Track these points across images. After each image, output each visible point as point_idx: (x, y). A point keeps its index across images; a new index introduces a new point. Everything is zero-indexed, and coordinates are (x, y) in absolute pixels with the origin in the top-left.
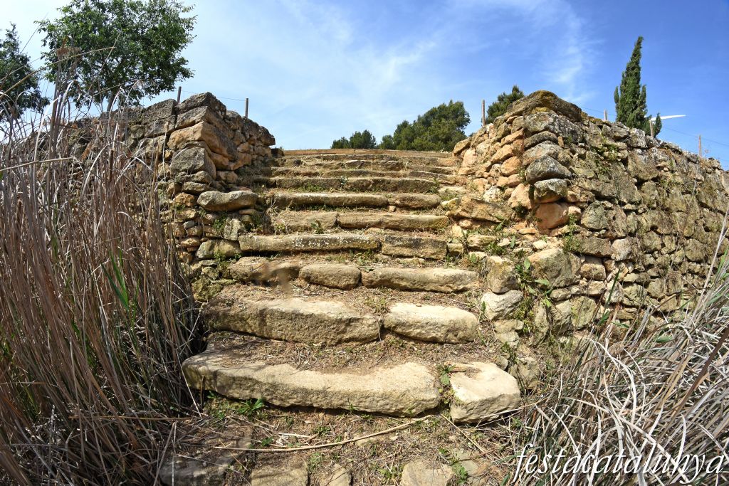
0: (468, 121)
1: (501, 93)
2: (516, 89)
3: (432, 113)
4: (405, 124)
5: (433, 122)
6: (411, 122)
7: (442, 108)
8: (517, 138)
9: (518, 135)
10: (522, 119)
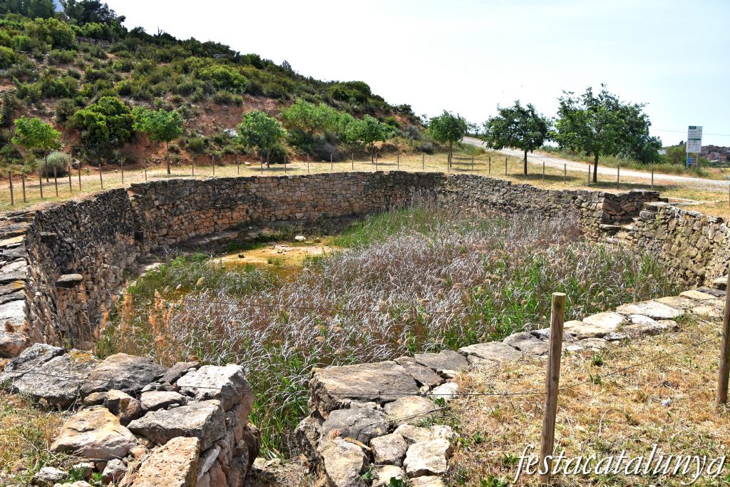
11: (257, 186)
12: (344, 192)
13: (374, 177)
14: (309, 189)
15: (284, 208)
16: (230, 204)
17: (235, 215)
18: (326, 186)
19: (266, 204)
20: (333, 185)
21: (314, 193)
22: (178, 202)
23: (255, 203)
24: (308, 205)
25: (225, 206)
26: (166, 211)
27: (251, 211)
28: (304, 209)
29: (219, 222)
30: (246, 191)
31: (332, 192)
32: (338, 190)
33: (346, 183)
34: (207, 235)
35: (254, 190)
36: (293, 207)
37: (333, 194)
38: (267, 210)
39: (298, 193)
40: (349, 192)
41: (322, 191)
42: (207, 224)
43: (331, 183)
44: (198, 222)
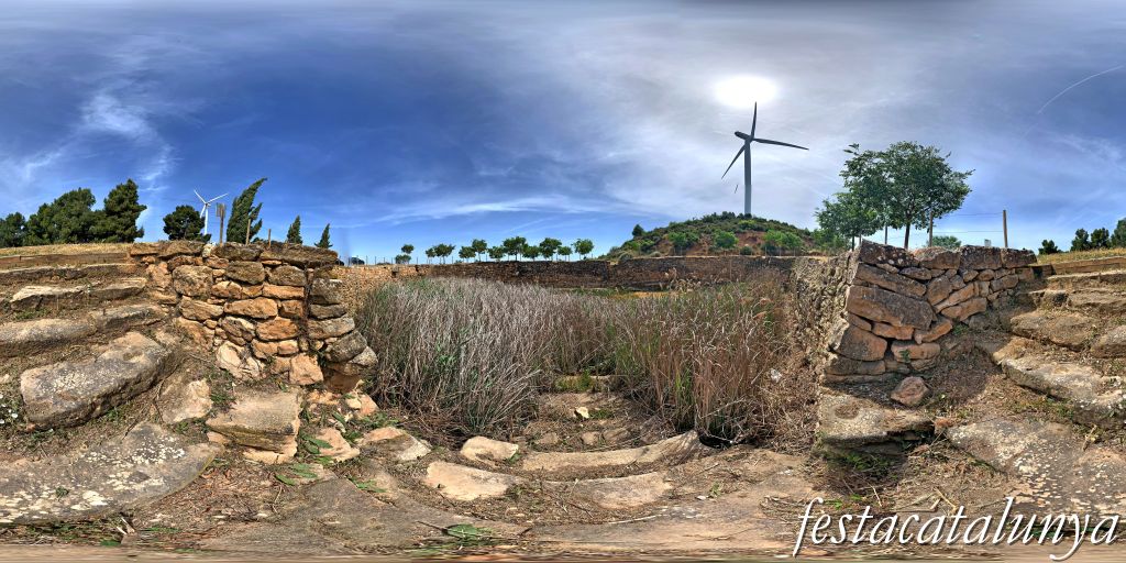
0: (94, 201)
1: (118, 184)
2: (130, 181)
3: (65, 197)
4: (45, 206)
5: (66, 203)
6: (49, 204)
7: (72, 193)
8: (299, 299)
9: (296, 294)
10: (307, 274)
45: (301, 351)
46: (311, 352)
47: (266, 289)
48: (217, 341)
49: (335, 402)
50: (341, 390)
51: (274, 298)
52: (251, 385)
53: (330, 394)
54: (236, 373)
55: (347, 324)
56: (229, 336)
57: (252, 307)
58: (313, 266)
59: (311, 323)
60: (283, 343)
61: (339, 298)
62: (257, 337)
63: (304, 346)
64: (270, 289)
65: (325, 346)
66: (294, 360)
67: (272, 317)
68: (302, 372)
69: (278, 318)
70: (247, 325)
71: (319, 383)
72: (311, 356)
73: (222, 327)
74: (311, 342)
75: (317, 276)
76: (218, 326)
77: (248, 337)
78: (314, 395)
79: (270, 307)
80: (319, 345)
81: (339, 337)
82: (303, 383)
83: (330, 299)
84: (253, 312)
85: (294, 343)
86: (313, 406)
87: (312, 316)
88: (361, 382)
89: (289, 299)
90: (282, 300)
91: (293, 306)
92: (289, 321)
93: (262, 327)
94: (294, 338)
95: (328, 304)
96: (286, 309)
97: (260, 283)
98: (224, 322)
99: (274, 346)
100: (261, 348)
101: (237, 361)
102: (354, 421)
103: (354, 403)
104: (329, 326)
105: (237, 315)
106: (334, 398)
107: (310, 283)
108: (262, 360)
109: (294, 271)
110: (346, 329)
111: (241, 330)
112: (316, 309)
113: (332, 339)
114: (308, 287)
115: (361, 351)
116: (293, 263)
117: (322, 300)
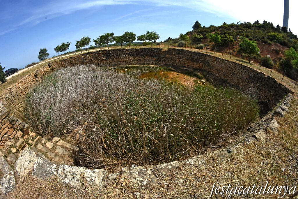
8: (9, 124)
9: (8, 124)
10: (7, 119)
11: (209, 58)
12: (238, 74)
13: (258, 74)
14: (225, 66)
15: (214, 69)
16: (197, 61)
17: (197, 65)
18: (233, 68)
19: (209, 65)
20: (236, 69)
21: (226, 68)
22: (181, 55)
23: (205, 64)
24: (222, 72)
25: (195, 61)
26: (176, 57)
27: (203, 66)
28: (220, 73)
29: (192, 65)
30: (205, 59)
31: (234, 72)
32: (236, 72)
33: (242, 70)
34: (188, 68)
35: (207, 60)
36: (217, 71)
37: (233, 73)
38: (208, 68)
39: (221, 66)
40: (241, 75)
41: (230, 69)
42: (188, 64)
43: (235, 68)
44: (185, 62)
45: (17, 132)
46: (18, 131)
47: (3, 127)
48: (5, 143)
49: (28, 137)
50: (28, 134)
51: (6, 127)
52: (15, 143)
53: (26, 136)
54: (12, 144)
55: (20, 121)
56: (6, 141)
57: (4, 132)
58: (7, 116)
59: (14, 126)
60: (13, 133)
61: (15, 118)
62: (9, 136)
63: (16, 130)
64: (4, 127)
65: (19, 128)
66: (17, 134)
67: (8, 131)
68: (19, 135)
69: (9, 130)
70: (6, 135)
71: (23, 135)
72: (19, 131)
73: (3, 140)
74: (16, 129)
75: (9, 117)
76: (3, 141)
77: (8, 137)
78: (24, 137)
79: (7, 129)
80: (18, 128)
81: (20, 124)
82: (21, 136)
83: (14, 119)
84: (5, 132)
85: (15, 131)
86: (26, 139)
87: (13, 125)
88: (29, 130)
89: (8, 125)
90: (7, 127)
91: (10, 126)
92: (11, 129)
93: (8, 133)
94: (14, 131)
95: (14, 121)
96: (9, 127)
97: (2, 127)
98: (3, 139)
99: (12, 135)
100: (11, 137)
101: (10, 142)
102: (33, 138)
103: (31, 135)
104: (17, 124)
105: (3, 136)
106: (28, 136)
107: (9, 120)
108: (13, 138)
109: (5, 120)
110: (20, 123)
111: (6, 137)
112: (13, 123)
113: (19, 126)
114: (9, 121)
115: (25, 125)
116: (4, 119)
117: (13, 121)
